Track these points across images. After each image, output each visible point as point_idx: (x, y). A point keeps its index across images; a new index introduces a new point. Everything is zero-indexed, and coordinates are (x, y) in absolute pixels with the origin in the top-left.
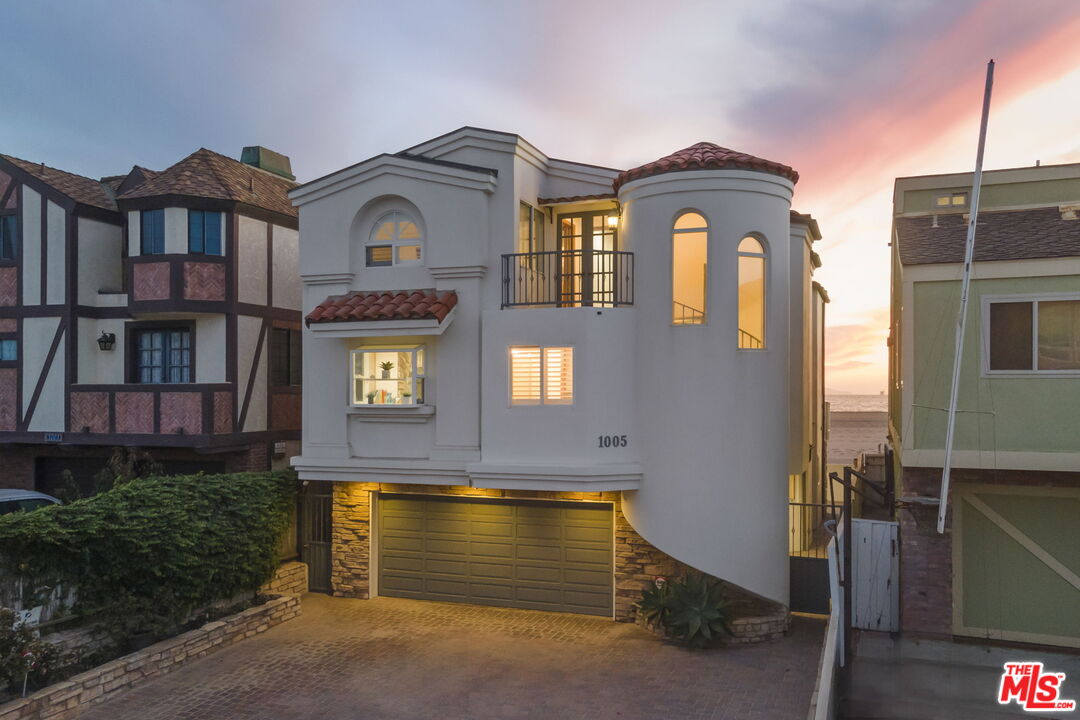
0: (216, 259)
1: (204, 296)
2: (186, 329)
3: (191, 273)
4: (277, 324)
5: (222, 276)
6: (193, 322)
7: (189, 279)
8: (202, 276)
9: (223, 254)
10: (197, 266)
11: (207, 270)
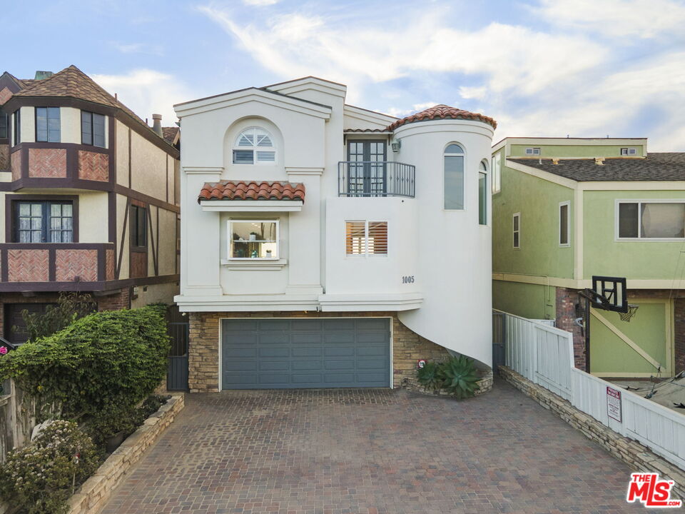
0: (101, 150)
1: (93, 177)
2: (69, 202)
3: (83, 160)
4: (135, 203)
5: (106, 163)
6: (77, 197)
7: (82, 164)
8: (92, 162)
9: (107, 147)
10: (88, 155)
11: (96, 158)
